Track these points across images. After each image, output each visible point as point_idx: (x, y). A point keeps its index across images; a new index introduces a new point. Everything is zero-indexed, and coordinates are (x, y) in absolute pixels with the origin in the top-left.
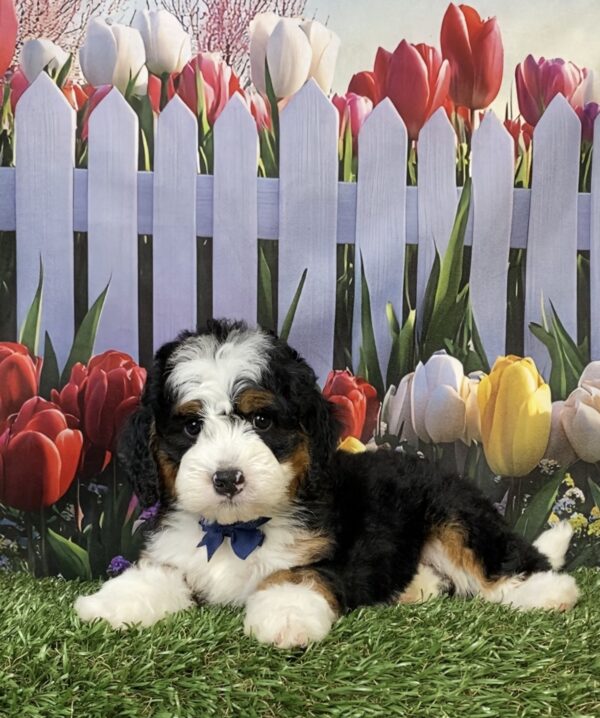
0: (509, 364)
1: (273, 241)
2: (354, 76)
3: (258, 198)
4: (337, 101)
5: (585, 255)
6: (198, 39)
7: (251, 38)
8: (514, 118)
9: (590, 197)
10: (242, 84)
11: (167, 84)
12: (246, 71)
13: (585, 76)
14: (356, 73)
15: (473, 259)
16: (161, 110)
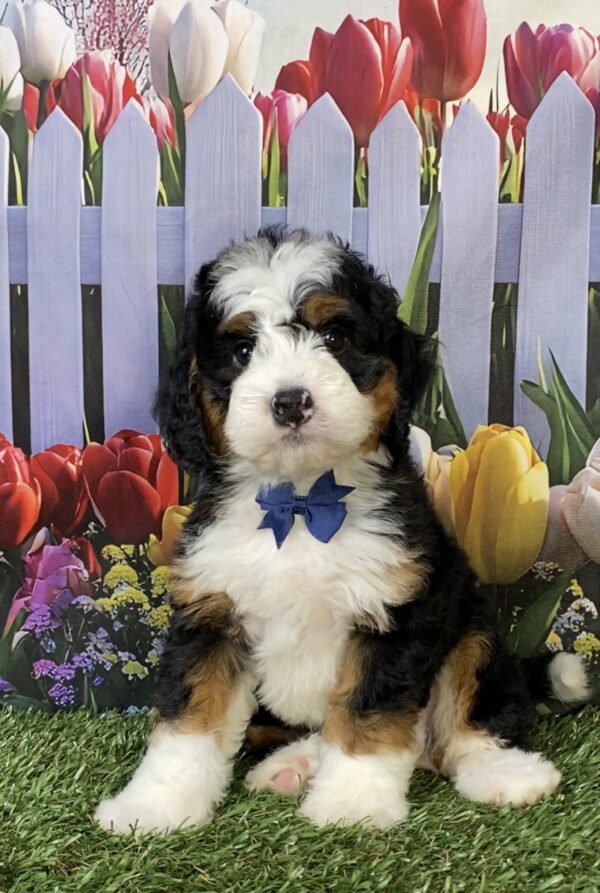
0: (494, 435)
1: (177, 287)
2: (283, 67)
3: (158, 233)
4: (262, 104)
6: (84, 35)
7: (150, 28)
8: (500, 111)
10: (139, 88)
11: (46, 95)
12: (144, 71)
14: (285, 64)
15: (442, 300)
16: (38, 128)
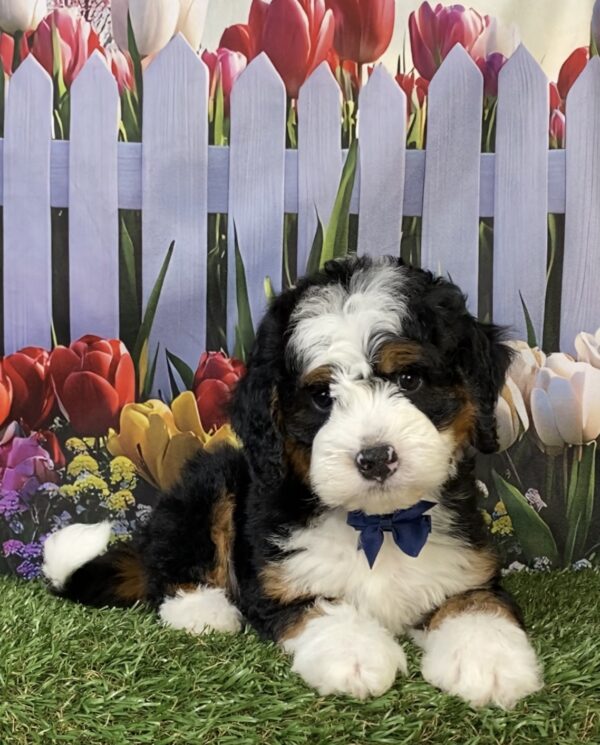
1: (136, 211)
2: (226, 30)
3: (118, 164)
4: (208, 59)
5: (488, 222)
8: (407, 73)
9: (494, 157)
10: (102, 41)
11: (20, 42)
12: (106, 27)
13: (487, 24)
14: (228, 26)
15: (360, 229)
16: (13, 71)
